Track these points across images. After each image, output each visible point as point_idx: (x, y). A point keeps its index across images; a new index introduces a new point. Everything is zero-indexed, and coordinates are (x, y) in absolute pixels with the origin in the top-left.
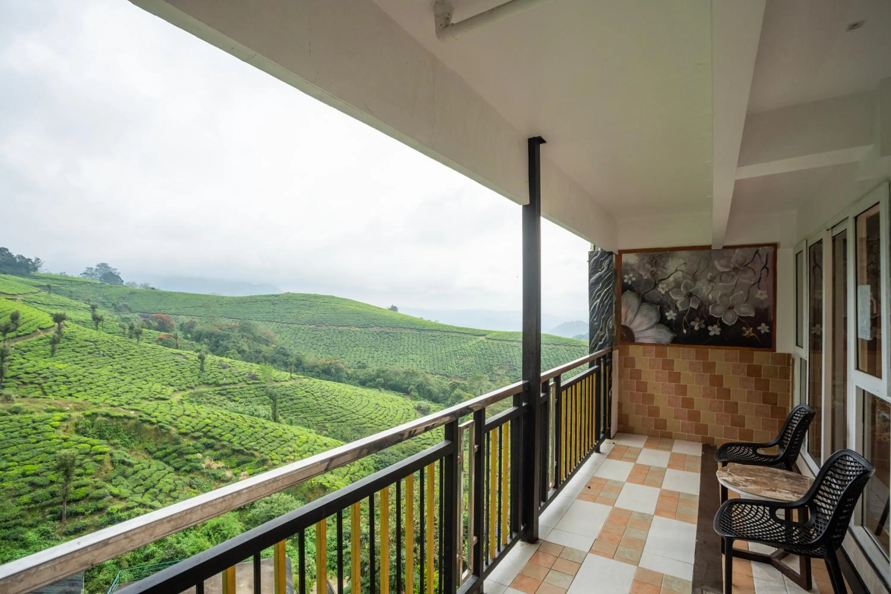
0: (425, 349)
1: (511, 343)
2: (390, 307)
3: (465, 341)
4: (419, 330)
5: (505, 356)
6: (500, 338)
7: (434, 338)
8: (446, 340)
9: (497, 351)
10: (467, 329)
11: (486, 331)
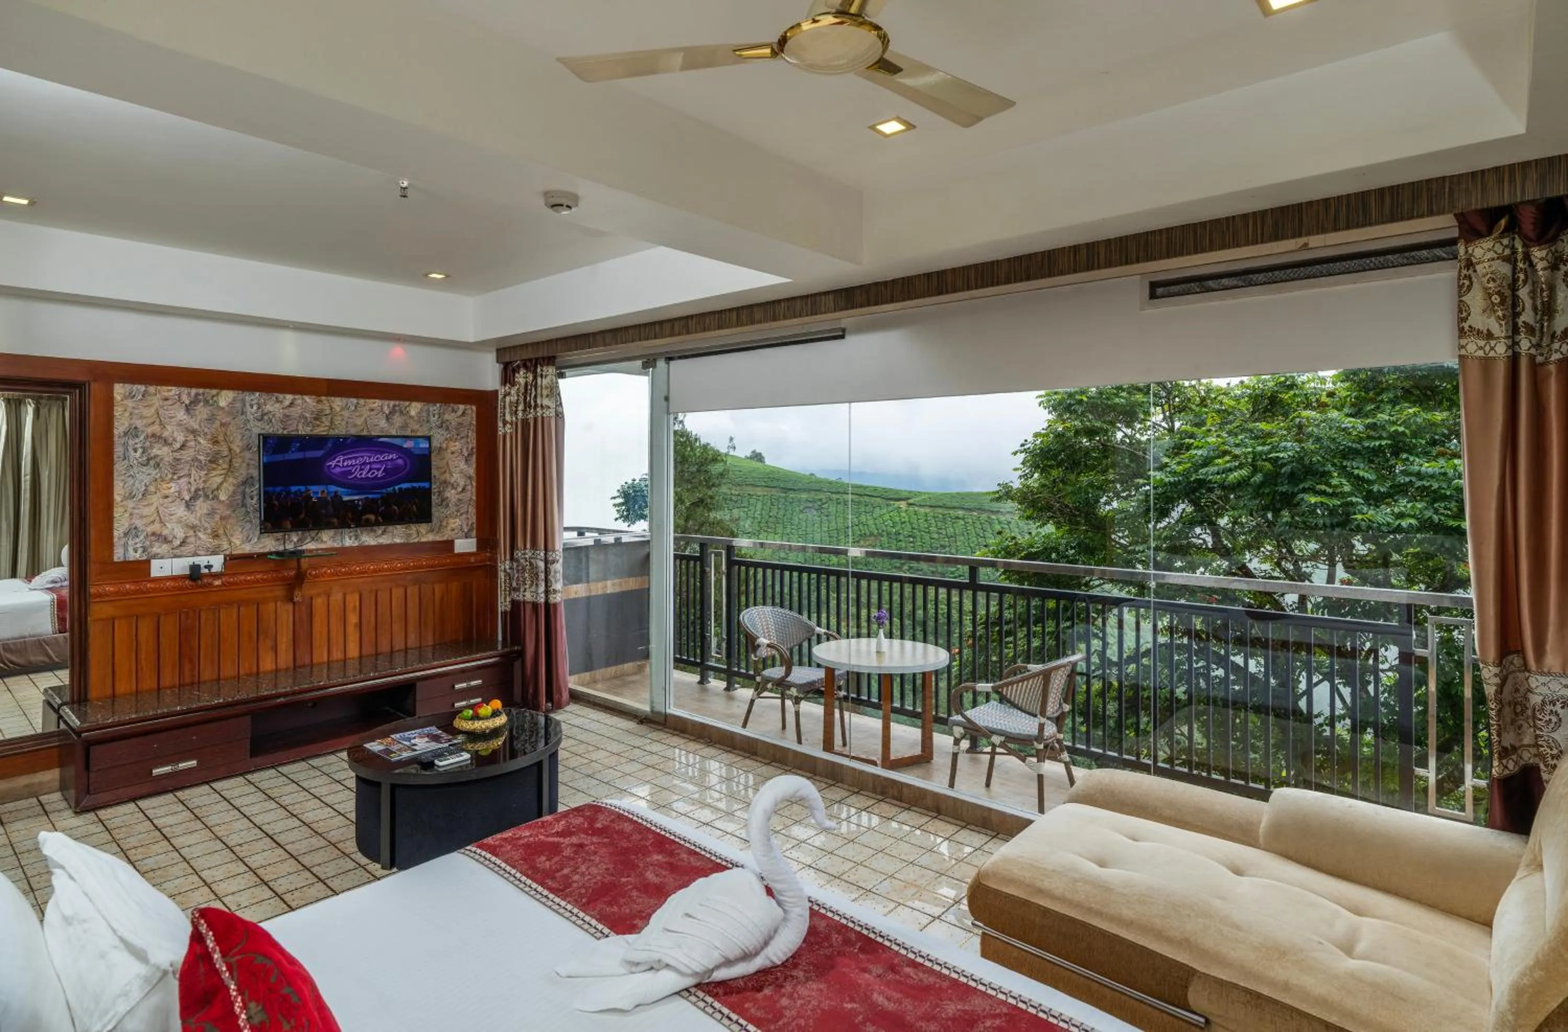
0: (792, 524)
1: (951, 512)
2: (749, 455)
3: (869, 509)
4: (786, 490)
5: (936, 536)
6: (933, 502)
7: (810, 505)
8: (832, 509)
9: (924, 525)
10: (875, 489)
11: (910, 492)
